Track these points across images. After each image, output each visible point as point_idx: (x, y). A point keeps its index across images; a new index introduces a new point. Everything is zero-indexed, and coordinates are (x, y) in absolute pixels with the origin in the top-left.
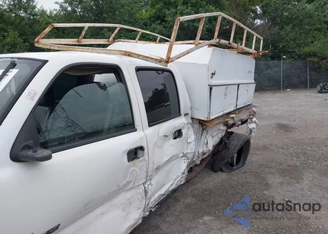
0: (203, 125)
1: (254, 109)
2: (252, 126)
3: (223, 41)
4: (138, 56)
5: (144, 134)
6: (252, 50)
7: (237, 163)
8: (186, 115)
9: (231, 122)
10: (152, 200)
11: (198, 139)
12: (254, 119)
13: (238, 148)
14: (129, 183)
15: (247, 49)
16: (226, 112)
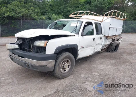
0: (107, 37)
1: (121, 36)
2: (120, 41)
3: (114, 17)
4: (96, 20)
5: (95, 36)
6: (122, 18)
7: (114, 51)
8: (103, 34)
9: (114, 38)
10: (95, 51)
11: (105, 41)
12: (121, 39)
13: (115, 46)
14: (92, 45)
15: (120, 18)
16: (113, 35)
